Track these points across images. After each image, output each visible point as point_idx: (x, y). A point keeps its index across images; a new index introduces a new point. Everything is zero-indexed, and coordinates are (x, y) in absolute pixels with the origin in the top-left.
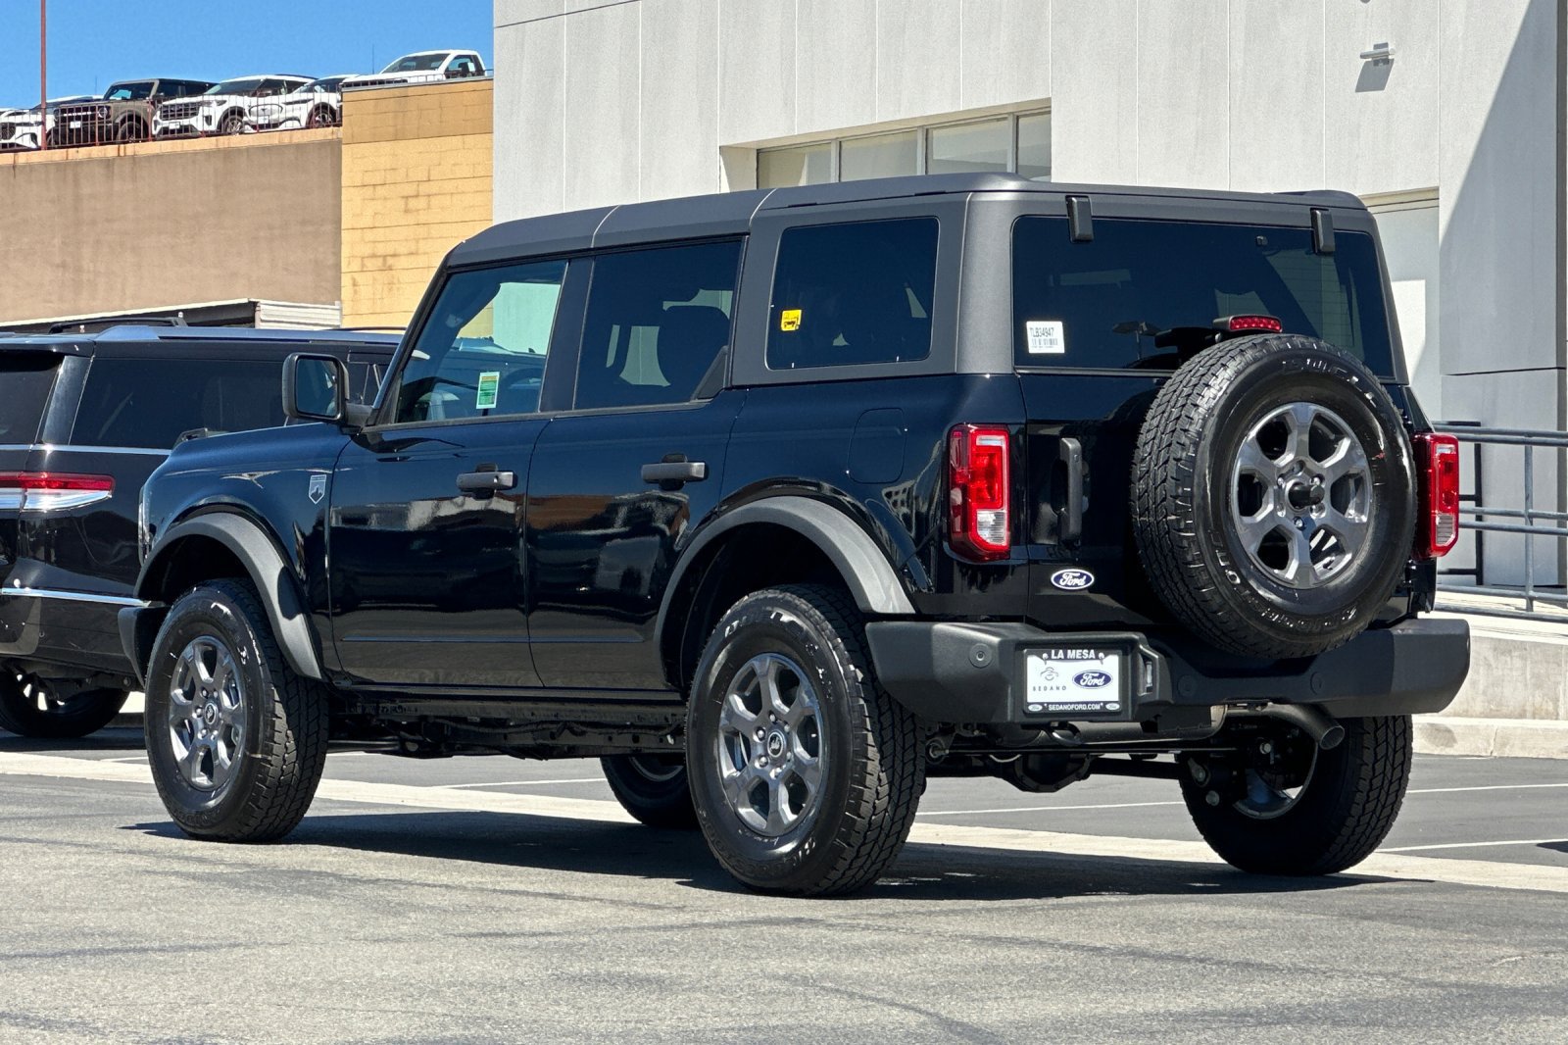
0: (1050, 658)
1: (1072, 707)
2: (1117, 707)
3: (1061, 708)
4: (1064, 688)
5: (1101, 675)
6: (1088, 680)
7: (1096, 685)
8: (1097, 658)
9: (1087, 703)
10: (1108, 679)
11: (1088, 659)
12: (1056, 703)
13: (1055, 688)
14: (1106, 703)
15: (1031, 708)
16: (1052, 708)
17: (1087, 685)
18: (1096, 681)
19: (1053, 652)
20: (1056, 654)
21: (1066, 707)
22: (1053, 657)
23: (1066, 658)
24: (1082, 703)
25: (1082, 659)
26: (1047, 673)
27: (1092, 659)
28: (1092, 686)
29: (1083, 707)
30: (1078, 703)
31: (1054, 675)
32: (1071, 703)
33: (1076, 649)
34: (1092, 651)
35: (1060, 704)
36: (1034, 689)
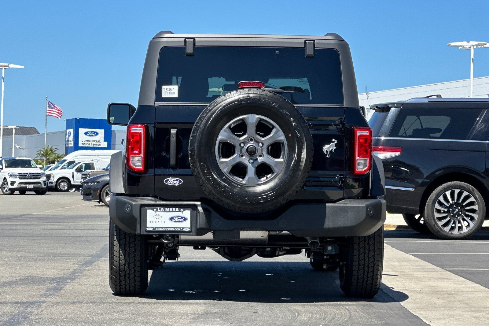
0: (157, 211)
1: (167, 229)
2: (189, 230)
3: (162, 229)
4: (165, 222)
5: (182, 218)
6: (176, 219)
7: (180, 221)
8: (180, 211)
9: (174, 228)
10: (185, 219)
11: (175, 211)
12: (159, 227)
13: (160, 222)
14: (183, 228)
15: (147, 229)
16: (157, 229)
17: (175, 221)
18: (180, 220)
19: (159, 208)
20: (160, 209)
21: (164, 229)
22: (159, 210)
23: (165, 211)
24: (172, 228)
25: (173, 211)
26: (156, 216)
27: (177, 211)
28: (178, 221)
29: (172, 229)
30: (170, 228)
31: (160, 217)
32: (167, 228)
33: (170, 207)
34: (177, 209)
35: (161, 228)
36: (150, 222)
